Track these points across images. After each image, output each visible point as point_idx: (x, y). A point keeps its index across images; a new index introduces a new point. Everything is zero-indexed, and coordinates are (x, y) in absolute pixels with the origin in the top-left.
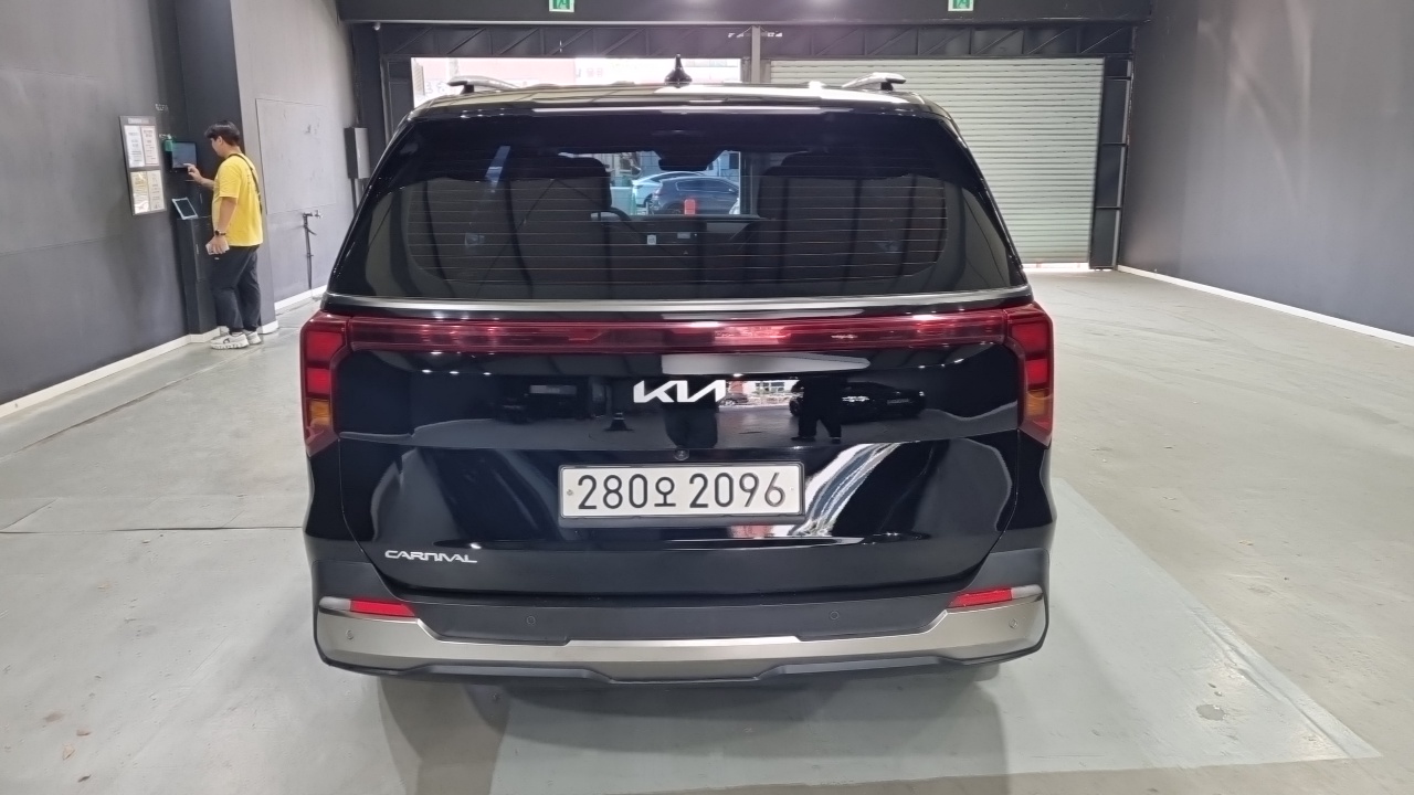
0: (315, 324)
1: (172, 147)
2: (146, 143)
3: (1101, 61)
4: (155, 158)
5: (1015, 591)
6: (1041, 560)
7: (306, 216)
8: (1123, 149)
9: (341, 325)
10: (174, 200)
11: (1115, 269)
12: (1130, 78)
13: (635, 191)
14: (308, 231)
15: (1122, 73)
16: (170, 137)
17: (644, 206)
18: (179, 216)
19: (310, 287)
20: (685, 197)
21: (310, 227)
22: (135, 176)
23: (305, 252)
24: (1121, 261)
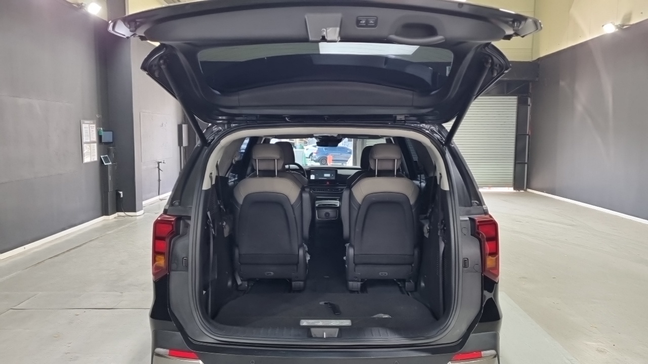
0: (161, 220)
1: (103, 133)
2: (91, 131)
3: (516, 97)
4: (94, 138)
5: (483, 353)
6: (495, 337)
7: (159, 163)
8: (528, 137)
9: (172, 221)
10: (102, 156)
11: (526, 190)
12: (529, 105)
13: (305, 150)
14: (159, 169)
15: (526, 103)
16: (101, 129)
17: (309, 158)
18: (103, 163)
19: (159, 194)
20: (327, 154)
21: (160, 168)
22: (85, 146)
23: (158, 179)
24: (529, 187)
